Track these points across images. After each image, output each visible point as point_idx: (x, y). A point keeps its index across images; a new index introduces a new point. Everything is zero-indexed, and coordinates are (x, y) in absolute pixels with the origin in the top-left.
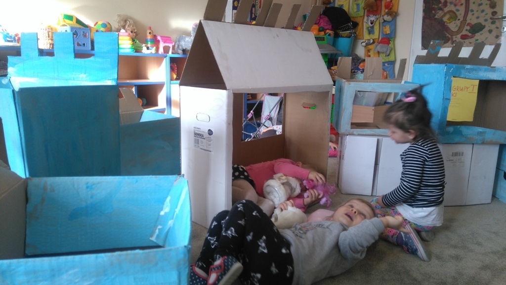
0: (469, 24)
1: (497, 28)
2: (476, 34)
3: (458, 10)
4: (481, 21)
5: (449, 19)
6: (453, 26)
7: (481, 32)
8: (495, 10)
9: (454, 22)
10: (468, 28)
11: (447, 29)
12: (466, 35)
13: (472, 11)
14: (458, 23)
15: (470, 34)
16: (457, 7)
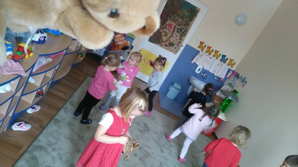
0: (170, 41)
1: (178, 48)
2: (170, 47)
3: (169, 33)
4: (174, 42)
5: (164, 35)
6: (164, 38)
7: (172, 47)
8: (180, 41)
9: (165, 37)
10: (169, 42)
11: (162, 38)
12: (167, 45)
13: (173, 37)
14: (167, 38)
15: (168, 45)
16: (169, 32)
